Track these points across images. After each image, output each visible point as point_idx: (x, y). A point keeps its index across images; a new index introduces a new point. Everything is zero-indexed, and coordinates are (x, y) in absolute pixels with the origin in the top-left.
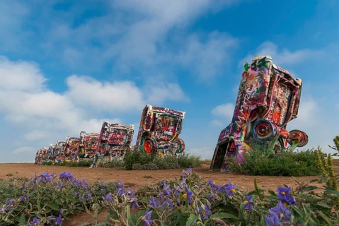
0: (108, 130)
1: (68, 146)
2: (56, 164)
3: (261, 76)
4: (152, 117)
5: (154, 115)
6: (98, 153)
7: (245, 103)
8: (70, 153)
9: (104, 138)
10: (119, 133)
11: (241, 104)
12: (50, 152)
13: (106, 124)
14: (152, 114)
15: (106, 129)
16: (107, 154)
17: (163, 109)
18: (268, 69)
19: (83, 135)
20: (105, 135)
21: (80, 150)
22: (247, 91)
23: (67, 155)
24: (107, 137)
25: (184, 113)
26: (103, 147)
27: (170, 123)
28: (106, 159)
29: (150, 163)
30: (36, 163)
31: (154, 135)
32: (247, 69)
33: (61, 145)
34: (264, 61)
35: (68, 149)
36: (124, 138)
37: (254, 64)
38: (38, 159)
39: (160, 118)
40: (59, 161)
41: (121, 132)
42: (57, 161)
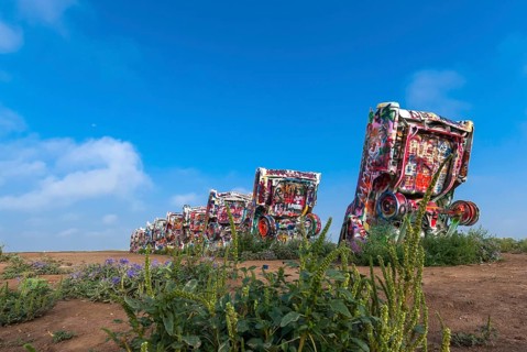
0: (216, 203)
1: (169, 225)
2: (156, 252)
3: (385, 131)
4: (266, 185)
5: (270, 181)
6: (205, 236)
7: (367, 169)
8: (173, 236)
9: (212, 216)
10: (233, 207)
11: (364, 170)
12: (147, 235)
13: (213, 194)
14: (266, 181)
15: (213, 202)
16: (217, 238)
17: (283, 173)
18: (393, 121)
19: (186, 210)
20: (213, 210)
21: (185, 233)
22: (370, 152)
23: (169, 240)
24: (216, 213)
25: (318, 175)
26: (212, 228)
27: (296, 192)
28: (218, 245)
29: (265, 251)
30: (131, 251)
31: (273, 211)
32: (371, 120)
33: (161, 224)
34: (388, 110)
35: (170, 231)
36: (242, 213)
37: (378, 113)
38: (134, 244)
39: (279, 186)
40: (160, 247)
41: (236, 206)
42: (157, 248)
